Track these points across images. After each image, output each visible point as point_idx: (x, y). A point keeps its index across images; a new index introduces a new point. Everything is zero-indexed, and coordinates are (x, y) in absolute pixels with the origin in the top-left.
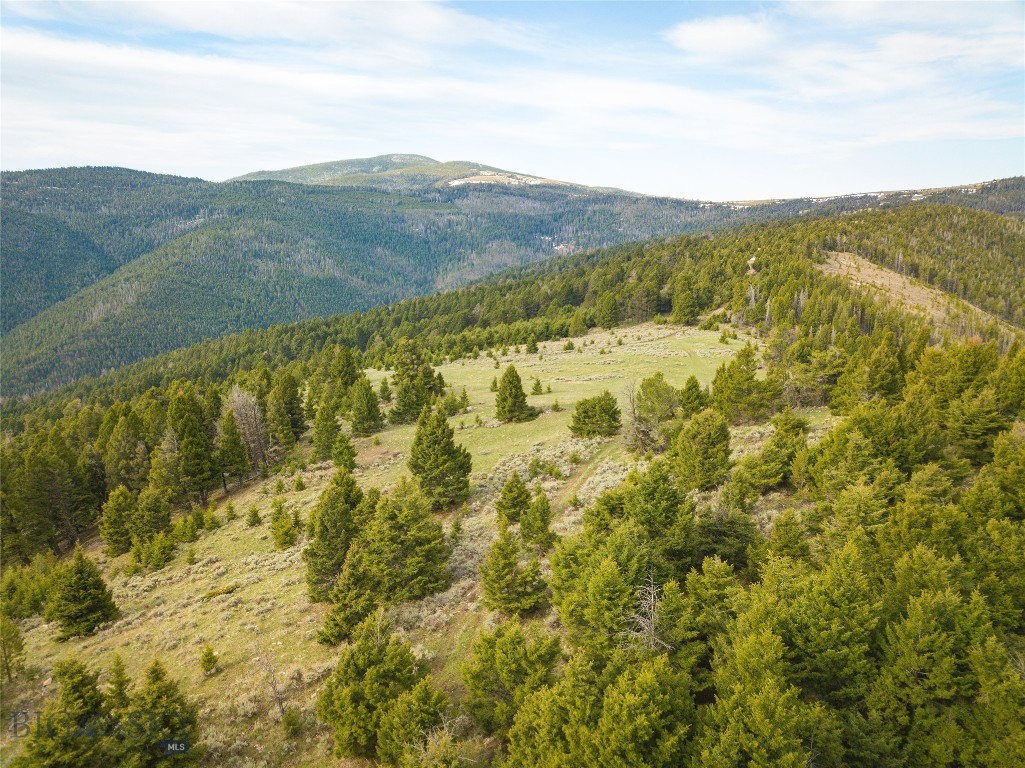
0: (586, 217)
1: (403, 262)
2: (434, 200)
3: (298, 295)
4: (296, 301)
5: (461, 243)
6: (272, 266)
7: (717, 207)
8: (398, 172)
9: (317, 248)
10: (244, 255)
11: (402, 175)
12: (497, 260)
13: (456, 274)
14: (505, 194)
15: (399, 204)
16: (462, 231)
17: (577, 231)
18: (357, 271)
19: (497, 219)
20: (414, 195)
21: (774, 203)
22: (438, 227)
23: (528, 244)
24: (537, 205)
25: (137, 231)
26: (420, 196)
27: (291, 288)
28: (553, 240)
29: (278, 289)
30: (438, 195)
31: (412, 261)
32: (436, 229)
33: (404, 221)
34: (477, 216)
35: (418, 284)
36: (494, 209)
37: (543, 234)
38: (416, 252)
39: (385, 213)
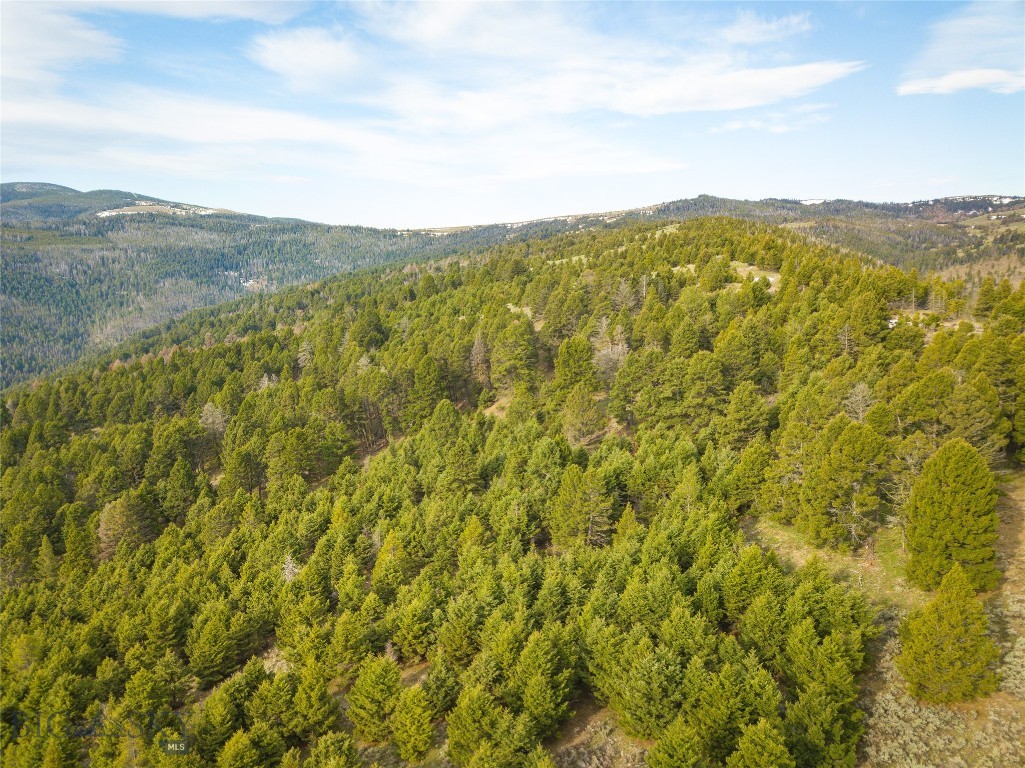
0: (275, 249)
1: (41, 311)
2: (78, 233)
5: (122, 284)
7: (416, 234)
8: (25, 202)
11: (30, 205)
12: (173, 302)
13: (119, 322)
14: (173, 224)
15: (29, 239)
16: (121, 269)
17: (267, 265)
19: (166, 254)
20: (50, 228)
21: (471, 229)
22: (89, 267)
23: (210, 282)
24: (214, 236)
26: (57, 228)
28: (241, 275)
30: (83, 227)
31: (54, 311)
32: (86, 268)
33: (37, 260)
34: (139, 252)
35: (67, 339)
36: (161, 243)
37: (227, 270)
38: (59, 298)
39: (9, 251)
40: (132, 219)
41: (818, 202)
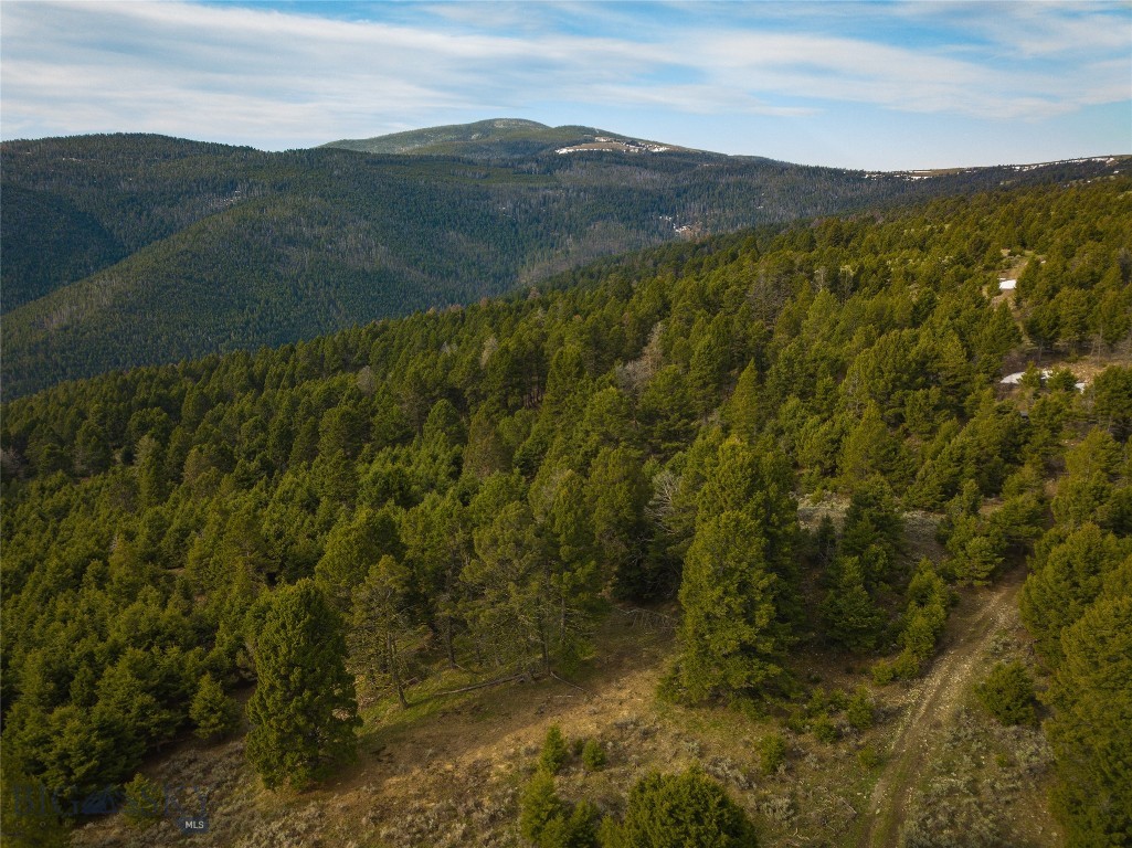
0: (717, 191)
1: (481, 249)
2: (530, 172)
3: (335, 292)
4: (331, 302)
5: (557, 224)
6: (308, 255)
7: (888, 177)
9: (369, 233)
10: (273, 242)
11: (501, 143)
12: (599, 246)
13: (546, 264)
14: (620, 163)
15: (486, 176)
16: (559, 209)
17: (705, 209)
18: (416, 261)
19: (605, 194)
20: (506, 166)
22: (530, 205)
23: (641, 226)
24: (657, 176)
25: (158, 210)
26: (513, 166)
27: (328, 284)
28: (674, 221)
29: (311, 284)
30: (534, 165)
31: (492, 249)
32: (528, 207)
33: (488, 198)
34: (579, 191)
35: (497, 278)
36: (603, 183)
37: (661, 213)
38: (499, 236)
39: (465, 188)
40: (582, 156)
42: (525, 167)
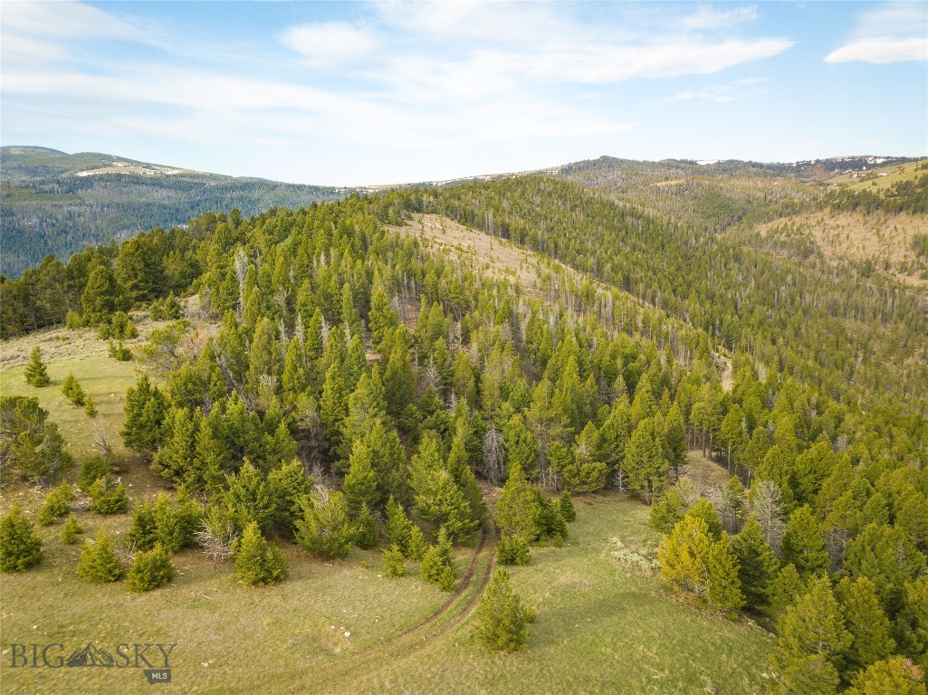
2: (52, 191)
5: (84, 235)
7: (352, 191)
14: (138, 183)
15: (8, 196)
16: (85, 222)
19: (125, 209)
20: (27, 187)
22: (57, 220)
24: (172, 193)
26: (34, 187)
30: (56, 186)
31: (22, 258)
32: (54, 221)
33: (12, 214)
34: (103, 206)
36: (124, 199)
38: (28, 247)
40: (101, 178)
41: (711, 163)
42: (47, 188)
